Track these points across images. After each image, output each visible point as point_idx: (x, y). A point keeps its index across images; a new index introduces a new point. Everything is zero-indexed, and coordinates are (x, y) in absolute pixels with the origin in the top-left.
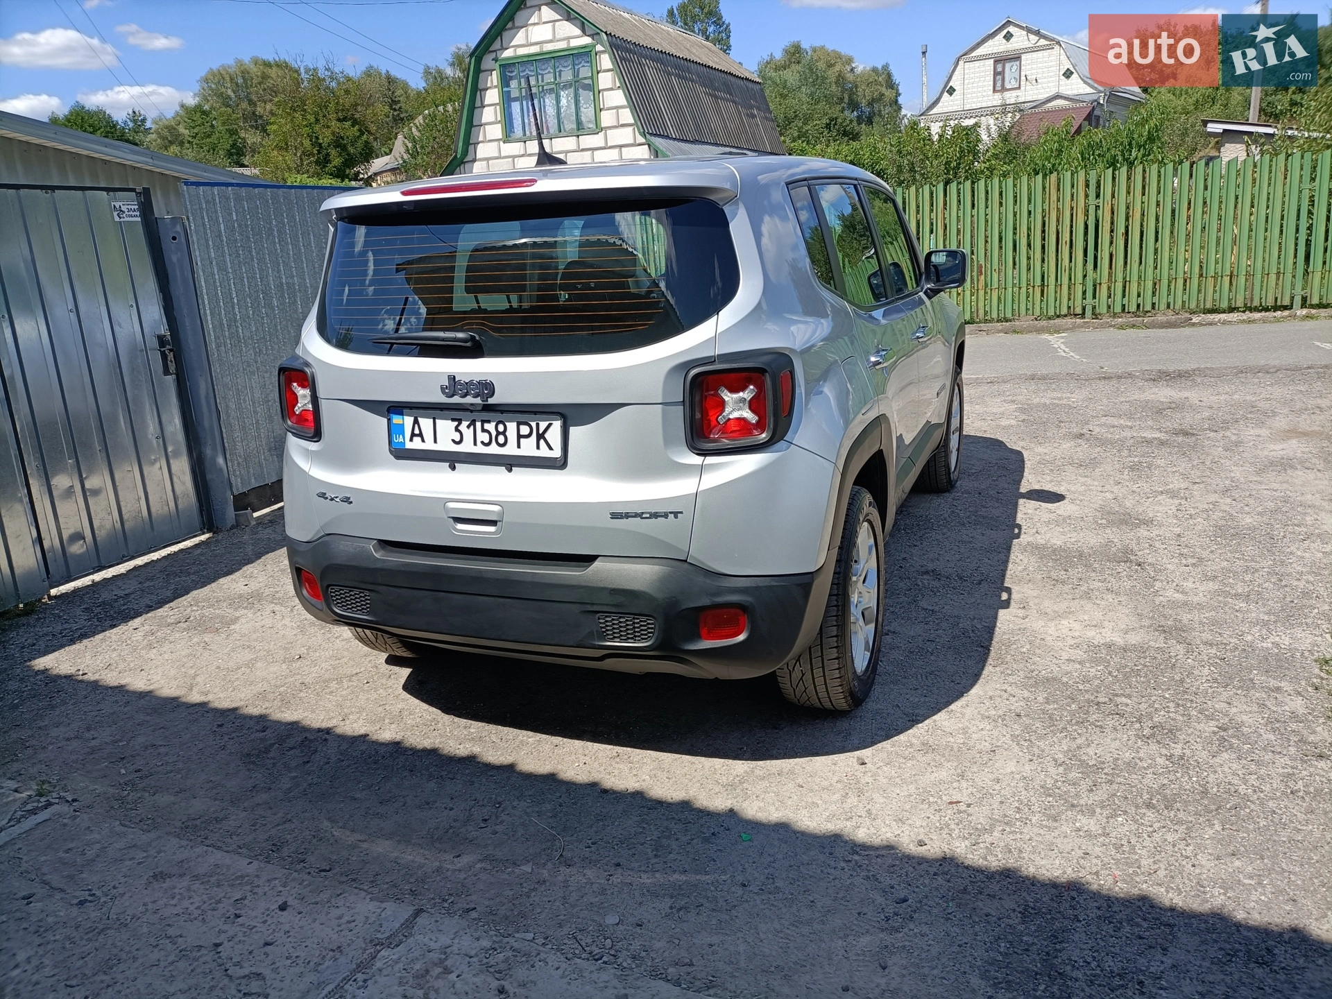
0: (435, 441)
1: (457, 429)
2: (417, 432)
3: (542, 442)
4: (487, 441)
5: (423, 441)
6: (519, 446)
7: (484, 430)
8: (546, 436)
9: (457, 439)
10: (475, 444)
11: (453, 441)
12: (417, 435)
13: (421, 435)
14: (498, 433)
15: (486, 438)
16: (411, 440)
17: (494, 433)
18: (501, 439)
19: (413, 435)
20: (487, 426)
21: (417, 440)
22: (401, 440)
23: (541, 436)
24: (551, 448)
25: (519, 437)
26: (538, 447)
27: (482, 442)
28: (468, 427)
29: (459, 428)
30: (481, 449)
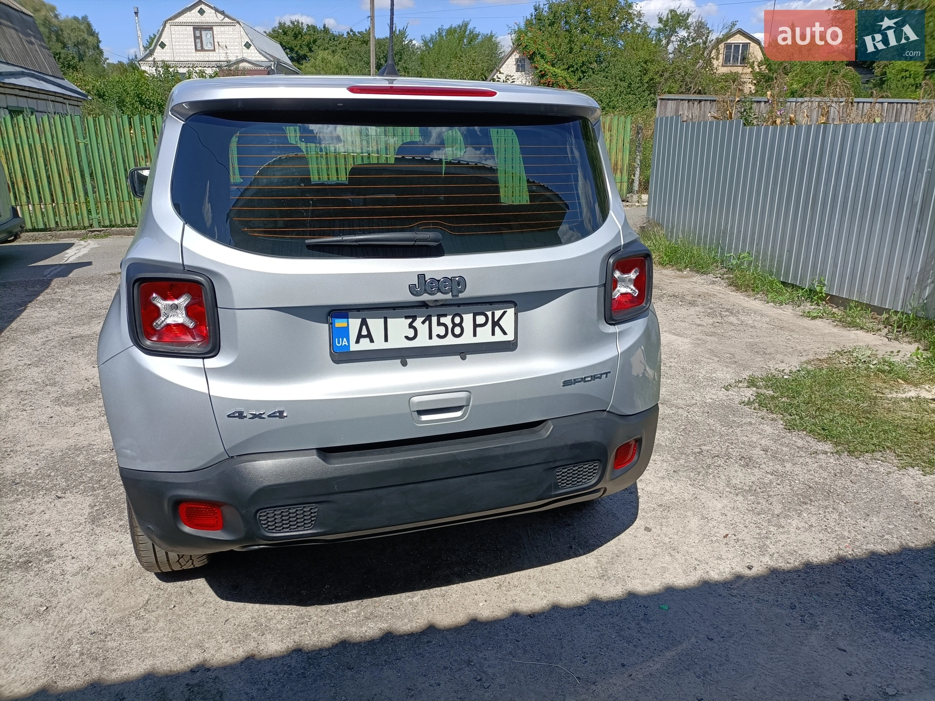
0: (386, 340)
1: (411, 326)
2: (364, 332)
3: (497, 329)
4: (442, 333)
5: (372, 341)
6: (475, 335)
7: (439, 324)
8: (501, 322)
9: (411, 333)
10: (430, 337)
11: (407, 338)
12: (365, 336)
13: (369, 336)
14: (454, 325)
15: (441, 331)
16: (357, 342)
17: (450, 326)
18: (457, 330)
19: (360, 336)
20: (443, 320)
21: (365, 342)
22: (345, 342)
23: (495, 324)
24: (505, 333)
25: (476, 326)
26: (493, 334)
27: (438, 336)
28: (423, 322)
29: (413, 325)
30: (436, 342)
